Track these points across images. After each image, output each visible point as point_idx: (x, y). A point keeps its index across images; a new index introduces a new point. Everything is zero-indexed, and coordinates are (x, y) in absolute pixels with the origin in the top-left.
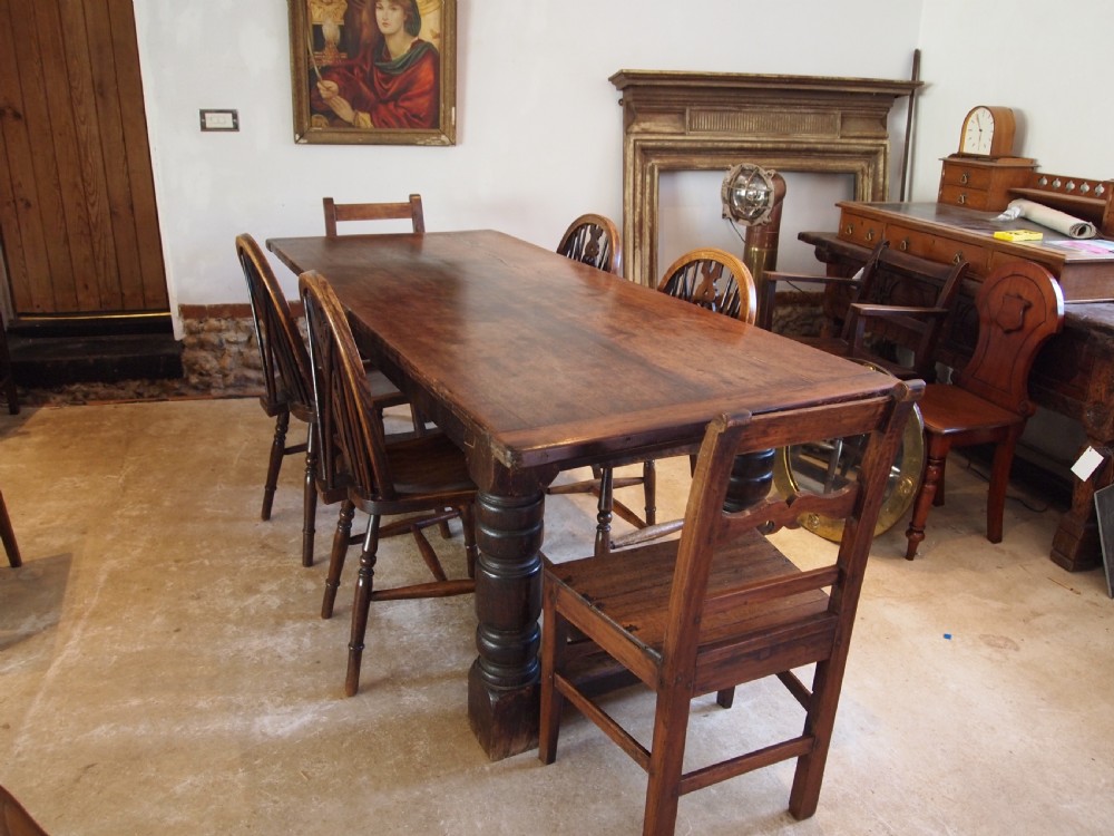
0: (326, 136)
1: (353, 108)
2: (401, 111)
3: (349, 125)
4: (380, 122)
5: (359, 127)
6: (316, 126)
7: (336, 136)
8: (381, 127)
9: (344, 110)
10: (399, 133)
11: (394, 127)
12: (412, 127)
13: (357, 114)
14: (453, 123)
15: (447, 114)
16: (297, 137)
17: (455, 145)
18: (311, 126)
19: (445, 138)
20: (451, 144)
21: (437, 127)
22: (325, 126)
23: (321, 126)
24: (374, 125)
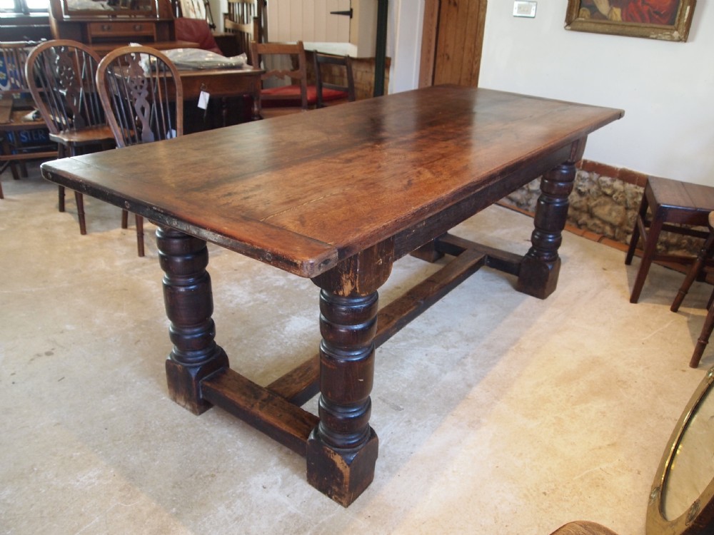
1: (611, 4)
2: (645, 9)
3: (604, 17)
4: (627, 17)
5: (611, 20)
6: (582, 17)
11: (637, 21)
12: (652, 21)
13: (611, 9)
14: (685, 21)
15: (683, 12)
16: (566, 24)
17: (685, 41)
18: (578, 17)
19: (676, 34)
20: (680, 40)
21: (672, 23)
22: (587, 17)
23: (584, 17)
24: (623, 19)
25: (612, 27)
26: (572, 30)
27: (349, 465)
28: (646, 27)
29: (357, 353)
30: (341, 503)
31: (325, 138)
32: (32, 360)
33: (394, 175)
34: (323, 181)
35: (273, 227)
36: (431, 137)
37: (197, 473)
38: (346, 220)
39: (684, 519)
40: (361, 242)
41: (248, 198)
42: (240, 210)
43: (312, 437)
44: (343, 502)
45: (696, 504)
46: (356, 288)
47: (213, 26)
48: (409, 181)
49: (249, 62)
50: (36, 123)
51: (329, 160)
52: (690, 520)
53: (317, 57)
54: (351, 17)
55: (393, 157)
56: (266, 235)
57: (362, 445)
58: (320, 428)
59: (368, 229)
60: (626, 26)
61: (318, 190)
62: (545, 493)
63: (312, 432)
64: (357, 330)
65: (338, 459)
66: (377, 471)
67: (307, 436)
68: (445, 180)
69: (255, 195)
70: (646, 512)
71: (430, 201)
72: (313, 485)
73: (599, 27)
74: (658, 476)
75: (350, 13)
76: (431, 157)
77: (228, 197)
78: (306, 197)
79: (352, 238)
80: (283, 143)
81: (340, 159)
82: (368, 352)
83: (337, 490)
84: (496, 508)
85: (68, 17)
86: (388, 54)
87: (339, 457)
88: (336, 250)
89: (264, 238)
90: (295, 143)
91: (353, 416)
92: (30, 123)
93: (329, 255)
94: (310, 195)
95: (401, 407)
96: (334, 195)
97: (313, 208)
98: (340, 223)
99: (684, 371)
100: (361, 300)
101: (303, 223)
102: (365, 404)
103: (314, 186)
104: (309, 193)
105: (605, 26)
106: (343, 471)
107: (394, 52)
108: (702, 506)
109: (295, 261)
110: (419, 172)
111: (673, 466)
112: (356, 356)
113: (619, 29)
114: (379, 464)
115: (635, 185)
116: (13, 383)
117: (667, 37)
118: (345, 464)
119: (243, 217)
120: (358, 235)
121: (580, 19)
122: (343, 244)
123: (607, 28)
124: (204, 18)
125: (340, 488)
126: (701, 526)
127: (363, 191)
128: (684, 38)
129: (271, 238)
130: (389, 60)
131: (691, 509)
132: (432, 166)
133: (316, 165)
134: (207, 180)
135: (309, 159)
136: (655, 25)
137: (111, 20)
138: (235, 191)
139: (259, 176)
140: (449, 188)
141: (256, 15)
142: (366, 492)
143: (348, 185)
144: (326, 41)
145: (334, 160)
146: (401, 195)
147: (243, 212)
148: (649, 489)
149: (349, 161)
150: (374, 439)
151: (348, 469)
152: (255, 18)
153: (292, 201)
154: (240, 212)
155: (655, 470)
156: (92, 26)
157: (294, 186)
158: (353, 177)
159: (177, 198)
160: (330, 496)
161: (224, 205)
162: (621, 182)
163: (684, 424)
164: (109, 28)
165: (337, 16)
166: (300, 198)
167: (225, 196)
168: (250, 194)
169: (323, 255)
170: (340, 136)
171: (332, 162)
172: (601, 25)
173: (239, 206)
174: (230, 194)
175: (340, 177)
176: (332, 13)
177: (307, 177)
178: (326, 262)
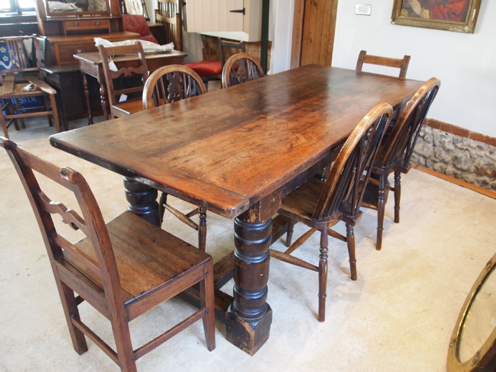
0: (405, 22)
1: (422, 6)
2: (445, 10)
3: (418, 16)
4: (433, 16)
5: (422, 18)
6: (402, 16)
7: (410, 22)
8: (433, 18)
9: (417, 8)
10: (442, 23)
11: (440, 19)
12: (450, 19)
13: (423, 11)
14: (473, 19)
15: (471, 13)
16: (391, 20)
17: (473, 33)
18: (400, 15)
19: (466, 28)
20: (469, 32)
21: (464, 21)
22: (406, 16)
23: (404, 16)
24: (430, 17)
25: (423, 23)
26: (396, 24)
27: (254, 329)
28: (446, 23)
29: (259, 258)
30: (248, 353)
31: (233, 112)
32: (39, 259)
33: (281, 141)
34: (235, 146)
35: (206, 183)
36: (303, 109)
37: (154, 334)
38: (253, 177)
39: (471, 362)
40: (262, 193)
41: (188, 161)
42: (183, 171)
43: (229, 310)
44: (250, 352)
45: (478, 353)
46: (258, 218)
47: (148, 20)
48: (291, 145)
49: (175, 48)
50: (32, 93)
51: (238, 130)
52: (475, 363)
53: (221, 42)
54: (244, 14)
55: (279, 126)
56: (203, 190)
57: (262, 316)
58: (234, 304)
59: (268, 183)
60: (432, 22)
61: (233, 154)
62: (381, 344)
63: (229, 307)
64: (258, 244)
65: (246, 325)
66: (272, 332)
67: (226, 310)
68: (314, 144)
69: (192, 159)
70: (447, 355)
71: (306, 161)
72: (230, 341)
73: (415, 23)
74: (455, 332)
75: (243, 11)
76: (304, 125)
77: (174, 161)
78: (225, 159)
79: (257, 191)
80: (206, 117)
81: (245, 128)
82: (266, 257)
83: (246, 345)
84: (350, 354)
85: (49, 17)
86: (270, 39)
87: (248, 324)
88: (248, 200)
89: (203, 192)
90: (214, 116)
91: (256, 298)
92: (27, 93)
93: (244, 204)
94: (228, 157)
95: (286, 287)
96: (243, 157)
97: (231, 168)
98: (249, 179)
99: (472, 259)
100: (262, 224)
101: (225, 180)
102: (264, 289)
103: (230, 150)
104: (227, 156)
105: (419, 22)
106: (250, 333)
107: (273, 38)
108: (482, 354)
109: (223, 208)
110: (297, 138)
111: (464, 326)
112: (258, 260)
113: (428, 24)
114: (273, 326)
115: (440, 130)
116: (28, 275)
117: (460, 30)
118: (251, 329)
119: (187, 176)
120: (261, 188)
121: (401, 17)
122: (252, 195)
123: (419, 23)
124: (142, 14)
125: (248, 344)
126: (482, 367)
127: (262, 154)
128: (472, 31)
129: (207, 192)
130: (271, 43)
131: (475, 356)
132: (306, 133)
133: (229, 134)
134: (159, 147)
135: (224, 129)
136: (452, 22)
137: (79, 19)
138: (179, 155)
139: (193, 144)
140: (318, 150)
141: (178, 12)
142: (265, 345)
143: (252, 149)
144: (227, 31)
145: (240, 130)
146: (286, 156)
147: (186, 172)
148: (449, 341)
149: (250, 130)
150: (270, 311)
151: (253, 332)
152: (177, 14)
153: (217, 163)
154: (184, 172)
155: (453, 327)
156: (67, 23)
157: (217, 151)
158: (254, 143)
159: (142, 162)
160: (242, 349)
161: (173, 167)
162: (430, 128)
163: (472, 297)
164: (78, 24)
165: (234, 13)
166: (221, 161)
167: (173, 160)
168: (189, 158)
169: (240, 204)
170: (243, 109)
171: (239, 131)
172: (416, 21)
173: (183, 167)
174: (176, 158)
175: (246, 143)
176: (231, 11)
177: (224, 144)
178: (242, 208)
